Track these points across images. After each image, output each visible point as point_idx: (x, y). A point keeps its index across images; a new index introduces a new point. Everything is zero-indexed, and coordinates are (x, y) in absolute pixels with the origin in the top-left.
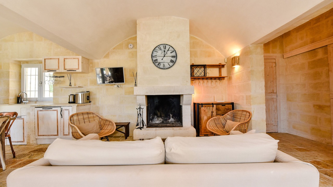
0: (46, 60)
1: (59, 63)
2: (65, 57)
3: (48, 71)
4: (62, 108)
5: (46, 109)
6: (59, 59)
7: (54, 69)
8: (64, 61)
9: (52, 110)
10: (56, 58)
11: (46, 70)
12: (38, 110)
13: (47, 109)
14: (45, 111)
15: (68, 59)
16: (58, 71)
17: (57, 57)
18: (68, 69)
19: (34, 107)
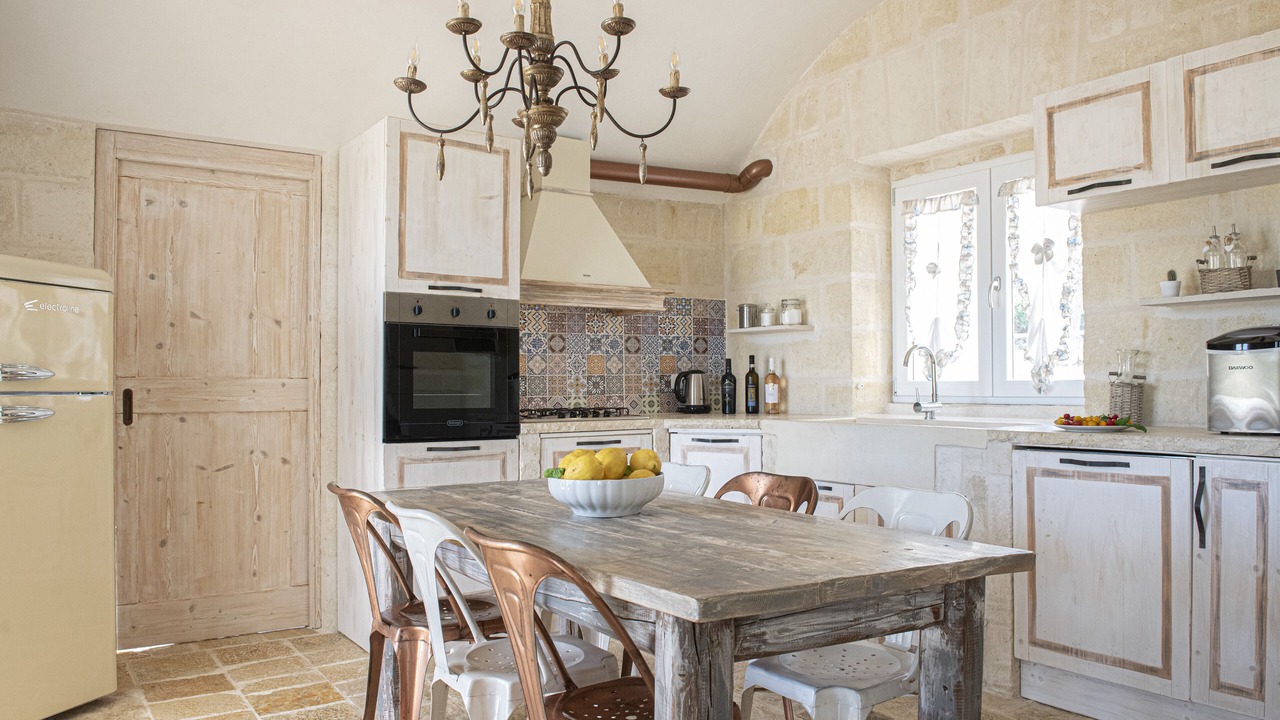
0: (1056, 116)
1: (1147, 120)
2: (1197, 60)
3: (1070, 192)
4: (1202, 470)
5: (1084, 463)
6: (1146, 87)
7: (1116, 172)
8: (1190, 90)
9: (1132, 479)
10: (1129, 83)
11: (1058, 184)
12: (1033, 465)
13: (1092, 464)
14: (1080, 475)
15: (1215, 68)
16: (1141, 180)
17: (1135, 77)
18: (1222, 154)
19: (1009, 445)
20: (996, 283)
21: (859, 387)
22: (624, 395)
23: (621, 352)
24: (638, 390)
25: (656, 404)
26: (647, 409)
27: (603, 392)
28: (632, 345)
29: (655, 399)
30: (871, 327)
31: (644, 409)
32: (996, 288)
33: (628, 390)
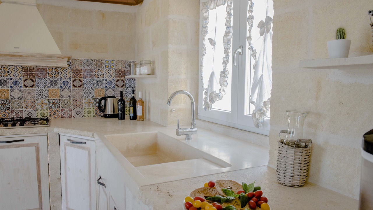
20: (240, 50)
21: (173, 111)
22: (72, 108)
23: (70, 87)
24: (81, 106)
25: (92, 112)
26: (87, 115)
27: (59, 107)
28: (77, 83)
29: (92, 110)
30: (183, 76)
31: (84, 115)
32: (240, 53)
33: (75, 106)
